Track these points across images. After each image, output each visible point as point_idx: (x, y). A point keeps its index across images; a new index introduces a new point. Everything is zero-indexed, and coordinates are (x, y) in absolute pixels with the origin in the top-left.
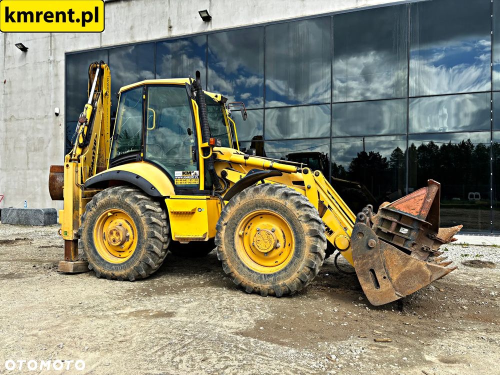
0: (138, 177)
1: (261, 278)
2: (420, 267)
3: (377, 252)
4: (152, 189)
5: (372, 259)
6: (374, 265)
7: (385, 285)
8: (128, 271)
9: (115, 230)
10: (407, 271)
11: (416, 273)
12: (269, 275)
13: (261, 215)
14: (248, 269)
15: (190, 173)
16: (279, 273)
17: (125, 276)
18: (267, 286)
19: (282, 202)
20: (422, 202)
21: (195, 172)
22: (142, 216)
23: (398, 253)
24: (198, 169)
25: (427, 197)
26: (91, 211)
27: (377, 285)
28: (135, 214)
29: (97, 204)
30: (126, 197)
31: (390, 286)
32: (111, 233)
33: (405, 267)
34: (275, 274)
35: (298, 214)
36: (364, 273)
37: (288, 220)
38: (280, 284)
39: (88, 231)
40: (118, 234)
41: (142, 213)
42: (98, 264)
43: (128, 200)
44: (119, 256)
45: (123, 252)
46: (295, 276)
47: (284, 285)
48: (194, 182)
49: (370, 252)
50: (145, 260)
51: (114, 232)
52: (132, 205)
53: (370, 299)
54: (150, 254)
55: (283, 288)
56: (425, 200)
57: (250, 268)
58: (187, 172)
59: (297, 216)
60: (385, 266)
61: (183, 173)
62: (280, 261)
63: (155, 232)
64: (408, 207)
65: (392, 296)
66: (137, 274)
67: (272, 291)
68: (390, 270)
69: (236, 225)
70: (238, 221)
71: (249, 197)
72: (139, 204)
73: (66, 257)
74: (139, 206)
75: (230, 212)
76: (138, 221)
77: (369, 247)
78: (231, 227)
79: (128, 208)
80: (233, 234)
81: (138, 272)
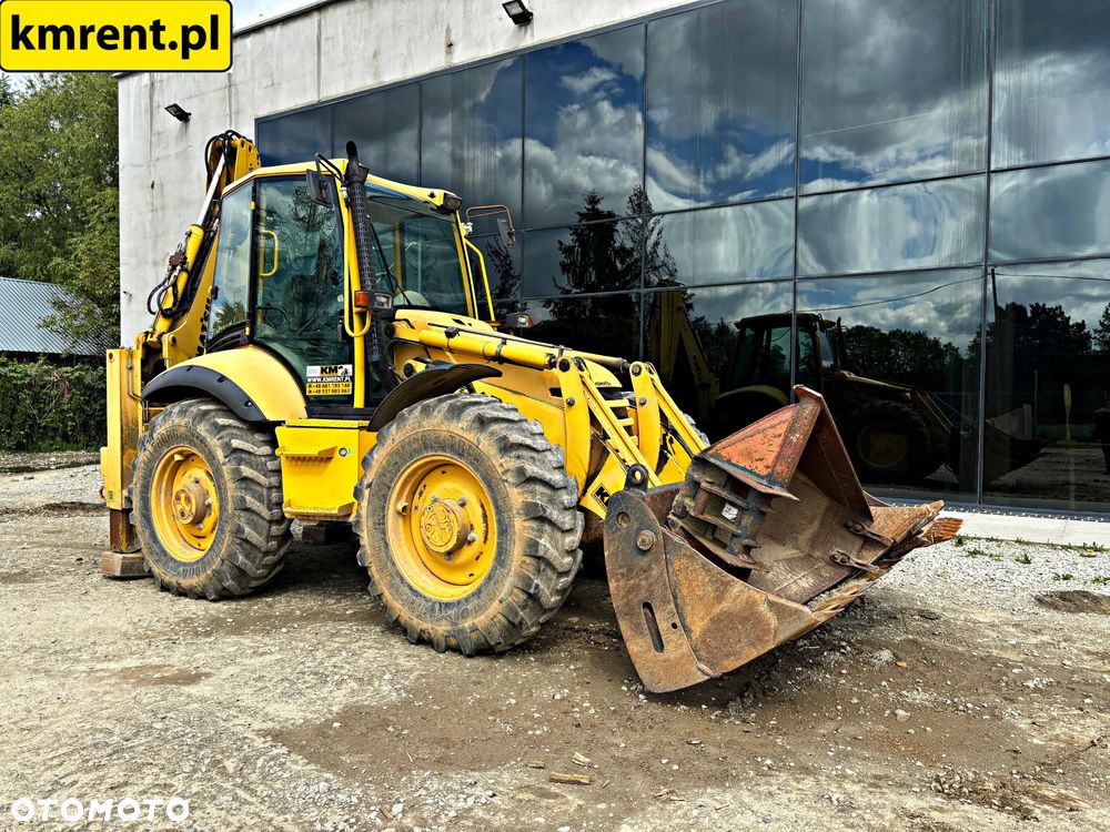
0: (222, 378)
1: (433, 609)
2: (751, 604)
3: (657, 561)
4: (246, 404)
5: (647, 579)
6: (651, 592)
7: (676, 646)
8: (202, 578)
9: (183, 491)
10: (722, 613)
11: (743, 620)
12: (448, 605)
13: (442, 467)
14: (411, 589)
15: (336, 369)
16: (467, 600)
17: (199, 588)
19: (471, 437)
20: (779, 441)
21: (345, 366)
23: (704, 566)
24: (351, 361)
25: (791, 430)
26: (145, 450)
27: (660, 646)
28: (215, 458)
30: (200, 422)
31: (686, 648)
33: (720, 602)
34: (459, 602)
35: (501, 465)
36: (630, 613)
37: (484, 479)
38: (466, 625)
39: (142, 492)
40: (188, 500)
41: (226, 457)
42: (158, 562)
43: (202, 429)
44: (197, 546)
45: (204, 537)
46: (494, 608)
47: (474, 629)
48: (344, 390)
49: (644, 561)
50: (231, 556)
51: (182, 497)
52: (208, 439)
53: (643, 675)
54: (241, 544)
55: (474, 635)
56: (786, 437)
57: (415, 587)
58: (330, 369)
59: (500, 470)
60: (675, 598)
61: (323, 371)
62: (476, 574)
63: (248, 498)
64: (748, 454)
65: (689, 674)
66: (218, 586)
67: (453, 640)
68: (687, 608)
69: (389, 489)
70: (392, 480)
71: (411, 425)
72: (221, 438)
73: (112, 543)
74: (221, 441)
75: (377, 459)
76: (218, 474)
77: (639, 549)
78: (380, 492)
79: (202, 446)
80: (384, 509)
81: (220, 582)
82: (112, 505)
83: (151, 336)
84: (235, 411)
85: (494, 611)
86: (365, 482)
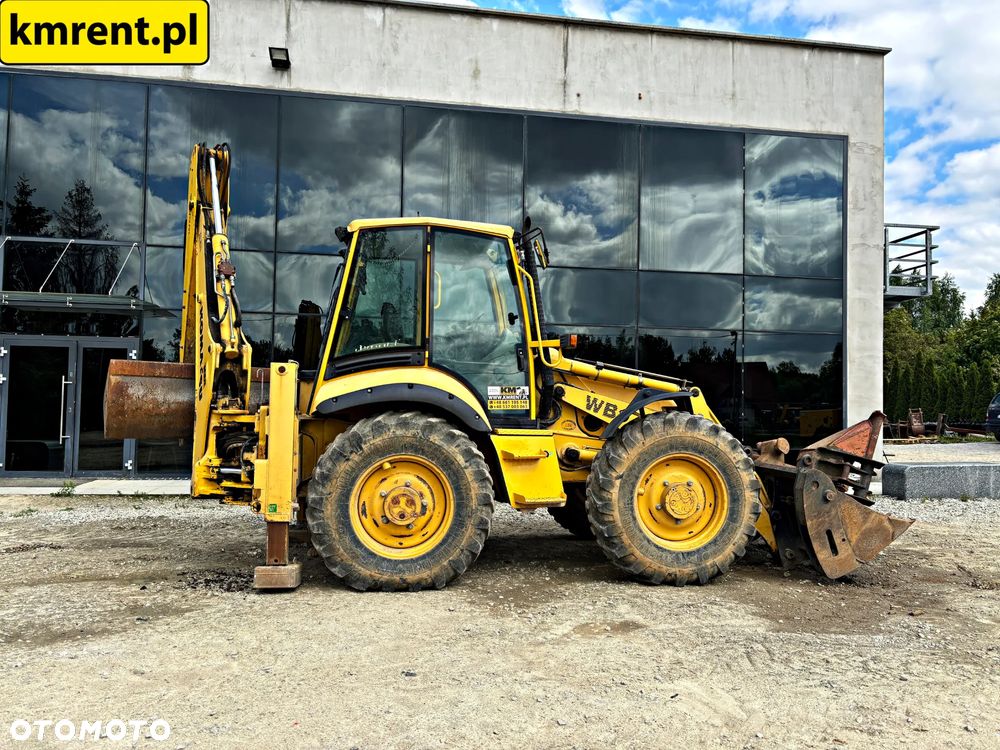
0: (451, 395)
1: (678, 558)
3: (835, 506)
4: (475, 417)
5: (829, 516)
6: (831, 524)
7: (844, 550)
8: (436, 570)
9: (404, 495)
10: (867, 529)
11: (877, 531)
12: (689, 553)
14: (657, 547)
15: (514, 389)
16: (705, 547)
17: (430, 580)
18: (689, 569)
20: (867, 439)
21: (522, 388)
22: (466, 468)
23: (857, 505)
24: (527, 383)
25: (872, 432)
26: (348, 460)
27: (834, 550)
28: (453, 463)
29: (363, 446)
30: (431, 432)
31: (850, 551)
32: (396, 501)
33: (865, 524)
34: (698, 550)
35: (734, 458)
36: (819, 538)
37: (719, 467)
38: (708, 564)
39: (340, 500)
40: (411, 502)
41: (466, 462)
42: (365, 565)
43: (436, 439)
44: (398, 545)
45: (410, 535)
46: (730, 549)
47: (713, 565)
48: (522, 406)
49: (827, 507)
50: (471, 547)
51: (403, 501)
52: (446, 447)
53: (827, 571)
54: (480, 535)
55: (711, 570)
56: (871, 437)
57: (660, 545)
58: (509, 389)
59: (734, 461)
60: (843, 525)
61: (502, 390)
62: (696, 530)
64: (852, 446)
66: (452, 573)
67: (695, 576)
68: (849, 530)
69: (637, 478)
70: (640, 473)
71: (658, 434)
72: (458, 446)
73: (271, 557)
74: (458, 448)
75: (627, 457)
76: (456, 476)
77: (826, 500)
78: (629, 481)
79: (436, 453)
80: (632, 493)
81: (455, 571)
82: (276, 518)
83: (233, 347)
84: (467, 423)
85: (729, 551)
86: (614, 475)
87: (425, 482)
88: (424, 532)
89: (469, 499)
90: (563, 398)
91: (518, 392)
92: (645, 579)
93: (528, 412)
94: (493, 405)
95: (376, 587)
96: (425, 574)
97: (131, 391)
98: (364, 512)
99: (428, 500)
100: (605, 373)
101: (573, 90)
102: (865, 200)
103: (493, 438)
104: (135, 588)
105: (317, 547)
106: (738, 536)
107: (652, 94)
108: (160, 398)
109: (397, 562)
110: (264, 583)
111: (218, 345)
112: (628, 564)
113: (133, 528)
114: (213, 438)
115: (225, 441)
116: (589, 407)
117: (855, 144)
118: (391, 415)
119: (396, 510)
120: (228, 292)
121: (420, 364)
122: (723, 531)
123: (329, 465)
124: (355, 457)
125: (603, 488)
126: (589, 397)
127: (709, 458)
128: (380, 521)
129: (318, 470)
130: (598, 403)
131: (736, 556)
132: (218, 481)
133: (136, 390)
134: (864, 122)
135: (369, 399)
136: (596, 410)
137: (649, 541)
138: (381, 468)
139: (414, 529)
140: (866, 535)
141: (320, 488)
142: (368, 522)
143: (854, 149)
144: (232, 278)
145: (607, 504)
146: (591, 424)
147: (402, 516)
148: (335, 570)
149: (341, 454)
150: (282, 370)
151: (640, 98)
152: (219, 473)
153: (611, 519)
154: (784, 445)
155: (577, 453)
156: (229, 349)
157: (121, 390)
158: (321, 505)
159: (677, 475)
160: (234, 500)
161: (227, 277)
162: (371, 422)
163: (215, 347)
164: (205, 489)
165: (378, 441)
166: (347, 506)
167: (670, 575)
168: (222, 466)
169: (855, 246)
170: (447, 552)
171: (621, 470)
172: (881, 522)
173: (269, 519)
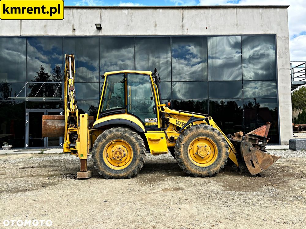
0: (132, 122)
1: (202, 169)
3: (253, 152)
4: (139, 128)
5: (251, 155)
6: (252, 158)
7: (257, 166)
8: (128, 173)
9: (118, 151)
11: (268, 160)
12: (206, 167)
14: (195, 165)
16: (211, 166)
17: (126, 176)
18: (205, 172)
19: (211, 133)
20: (265, 131)
21: (155, 119)
22: (136, 143)
23: (261, 152)
24: (157, 117)
25: (267, 129)
26: (102, 141)
27: (253, 166)
28: (132, 142)
29: (106, 137)
30: (126, 133)
31: (259, 166)
32: (116, 153)
33: (264, 158)
34: (209, 166)
36: (248, 162)
37: (215, 141)
38: (212, 171)
39: (100, 153)
40: (120, 153)
41: (136, 141)
42: (108, 171)
43: (127, 134)
44: (118, 166)
45: (121, 163)
48: (155, 124)
49: (250, 153)
50: (138, 166)
51: (118, 153)
52: (130, 137)
53: (251, 173)
54: (141, 162)
55: (213, 172)
58: (151, 119)
59: (219, 139)
60: (256, 158)
61: (149, 120)
62: (208, 161)
63: (144, 151)
64: (260, 133)
65: (260, 171)
66: (133, 174)
67: (208, 174)
68: (258, 160)
69: (189, 145)
70: (189, 143)
71: (195, 131)
72: (134, 136)
73: (82, 169)
74: (134, 137)
75: (185, 138)
76: (133, 145)
77: (250, 151)
78: (186, 146)
79: (127, 138)
80: (187, 149)
81: (134, 173)
82: (83, 158)
83: (73, 110)
84: (137, 130)
85: (219, 167)
86: (181, 144)
87: (125, 147)
88: (125, 162)
89: (137, 152)
90: (169, 121)
91: (154, 120)
92: (192, 175)
93: (157, 126)
94: (147, 124)
95: (111, 178)
96: (125, 174)
97: (48, 124)
98: (108, 156)
99: (126, 152)
100: (182, 113)
101: (185, 28)
102: (283, 54)
103: (145, 134)
104: (47, 178)
105: (94, 166)
106: (221, 162)
107: (211, 27)
108: (56, 125)
109: (117, 171)
110: (80, 177)
111: (69, 110)
112: (187, 171)
113: (56, 162)
114: (68, 136)
115: (71, 137)
116: (177, 124)
117: (279, 37)
118: (115, 128)
119: (116, 156)
120: (72, 95)
121: (124, 113)
122: (216, 160)
123: (97, 143)
124: (104, 140)
125: (179, 148)
126: (177, 121)
127: (211, 138)
128: (112, 159)
129: (94, 144)
130: (180, 122)
131: (221, 168)
132: (70, 148)
133: (50, 123)
134: (281, 30)
135: (107, 123)
136: (179, 125)
137: (193, 164)
138: (112, 143)
139: (122, 161)
140: (264, 161)
141: (94, 150)
142: (109, 159)
143: (279, 38)
144: (73, 91)
145: (180, 153)
146: (178, 129)
147: (118, 157)
148: (99, 173)
149: (100, 140)
150: (83, 116)
151: (207, 28)
152: (70, 146)
153: (181, 157)
154: (241, 133)
155: (174, 138)
156: (72, 111)
157: (46, 123)
158: (95, 154)
159: (201, 144)
160: (73, 153)
161: (72, 91)
162: (108, 130)
163: (68, 110)
164: (66, 150)
165: (110, 136)
166: (102, 155)
167: (200, 174)
168: (70, 144)
169: (280, 69)
170: (131, 168)
171: (183, 142)
172: (269, 157)
173: (81, 158)
